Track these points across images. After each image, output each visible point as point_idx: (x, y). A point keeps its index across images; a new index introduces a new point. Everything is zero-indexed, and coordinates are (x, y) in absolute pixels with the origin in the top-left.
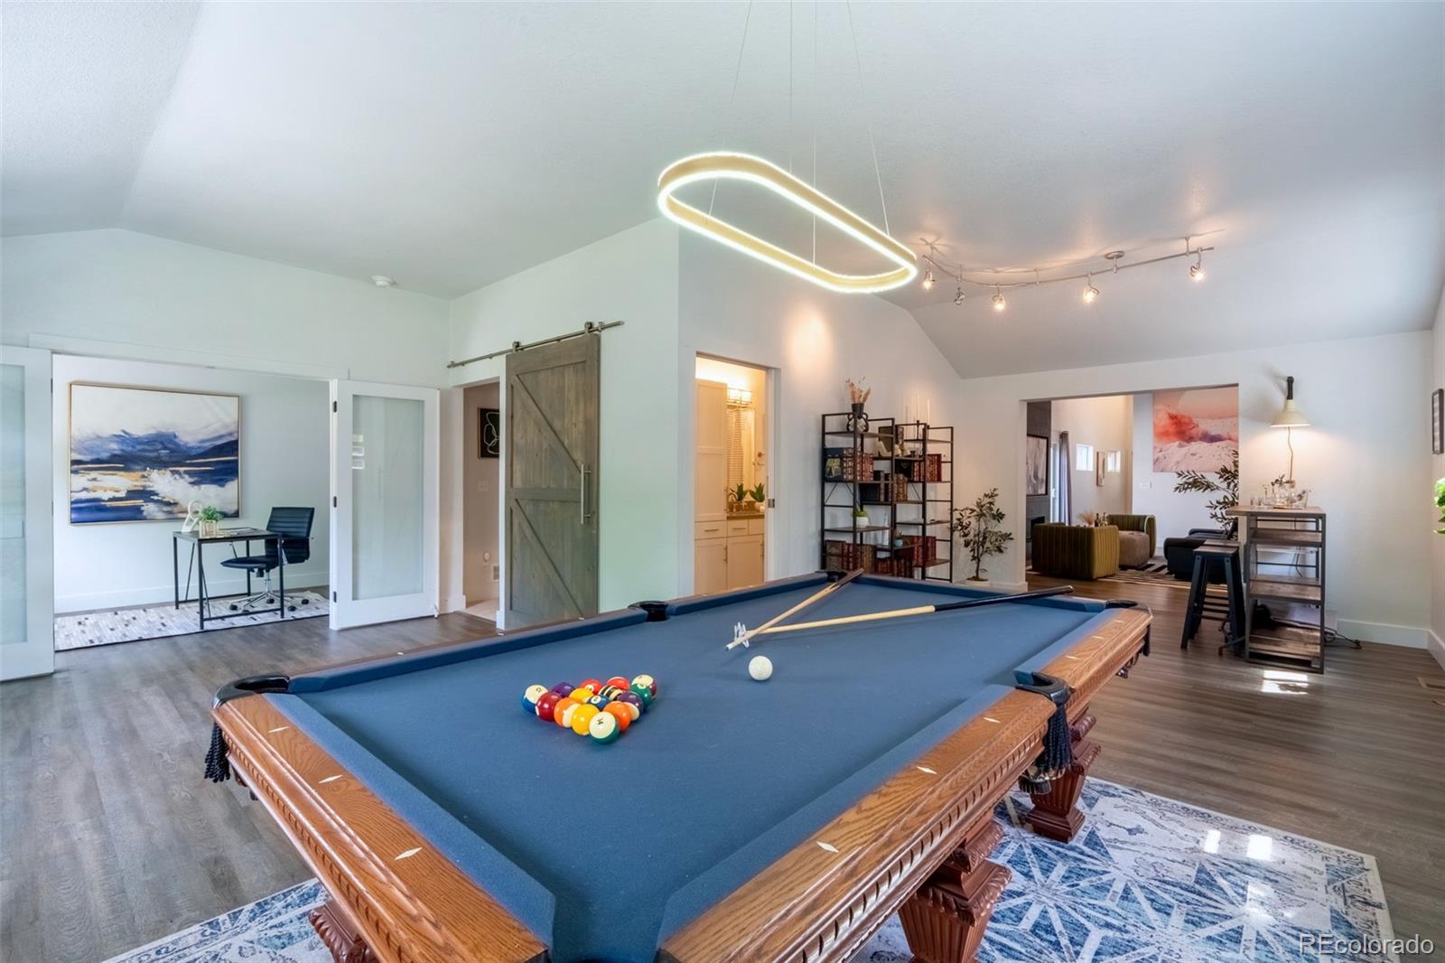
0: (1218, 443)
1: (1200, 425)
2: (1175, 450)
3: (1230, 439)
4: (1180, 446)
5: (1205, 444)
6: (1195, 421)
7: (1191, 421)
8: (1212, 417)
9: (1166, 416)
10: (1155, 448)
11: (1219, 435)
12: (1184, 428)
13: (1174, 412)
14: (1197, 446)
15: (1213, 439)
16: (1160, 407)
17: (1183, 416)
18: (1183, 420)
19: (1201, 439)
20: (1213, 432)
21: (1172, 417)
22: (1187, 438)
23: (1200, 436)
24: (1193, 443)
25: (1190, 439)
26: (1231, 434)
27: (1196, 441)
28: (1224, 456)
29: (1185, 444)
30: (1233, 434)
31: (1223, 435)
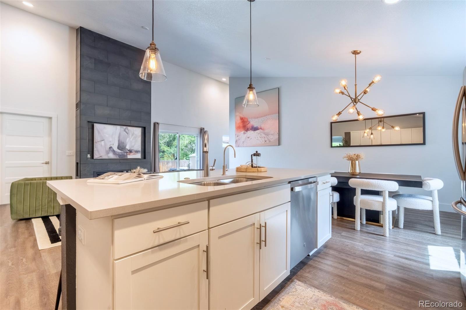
0: (257, 131)
1: (251, 123)
2: (243, 135)
3: (261, 129)
4: (244, 133)
5: (253, 132)
6: (249, 120)
7: (248, 120)
8: (255, 118)
9: (239, 118)
10: (236, 135)
11: (257, 127)
12: (245, 124)
13: (242, 116)
14: (250, 133)
15: (255, 129)
16: (238, 114)
17: (245, 118)
18: (245, 120)
19: (251, 129)
20: (255, 125)
21: (242, 119)
22: (246, 129)
23: (251, 127)
25: (247, 130)
26: (261, 126)
27: (249, 131)
28: (259, 138)
29: (246, 132)
30: (263, 126)
31: (259, 127)
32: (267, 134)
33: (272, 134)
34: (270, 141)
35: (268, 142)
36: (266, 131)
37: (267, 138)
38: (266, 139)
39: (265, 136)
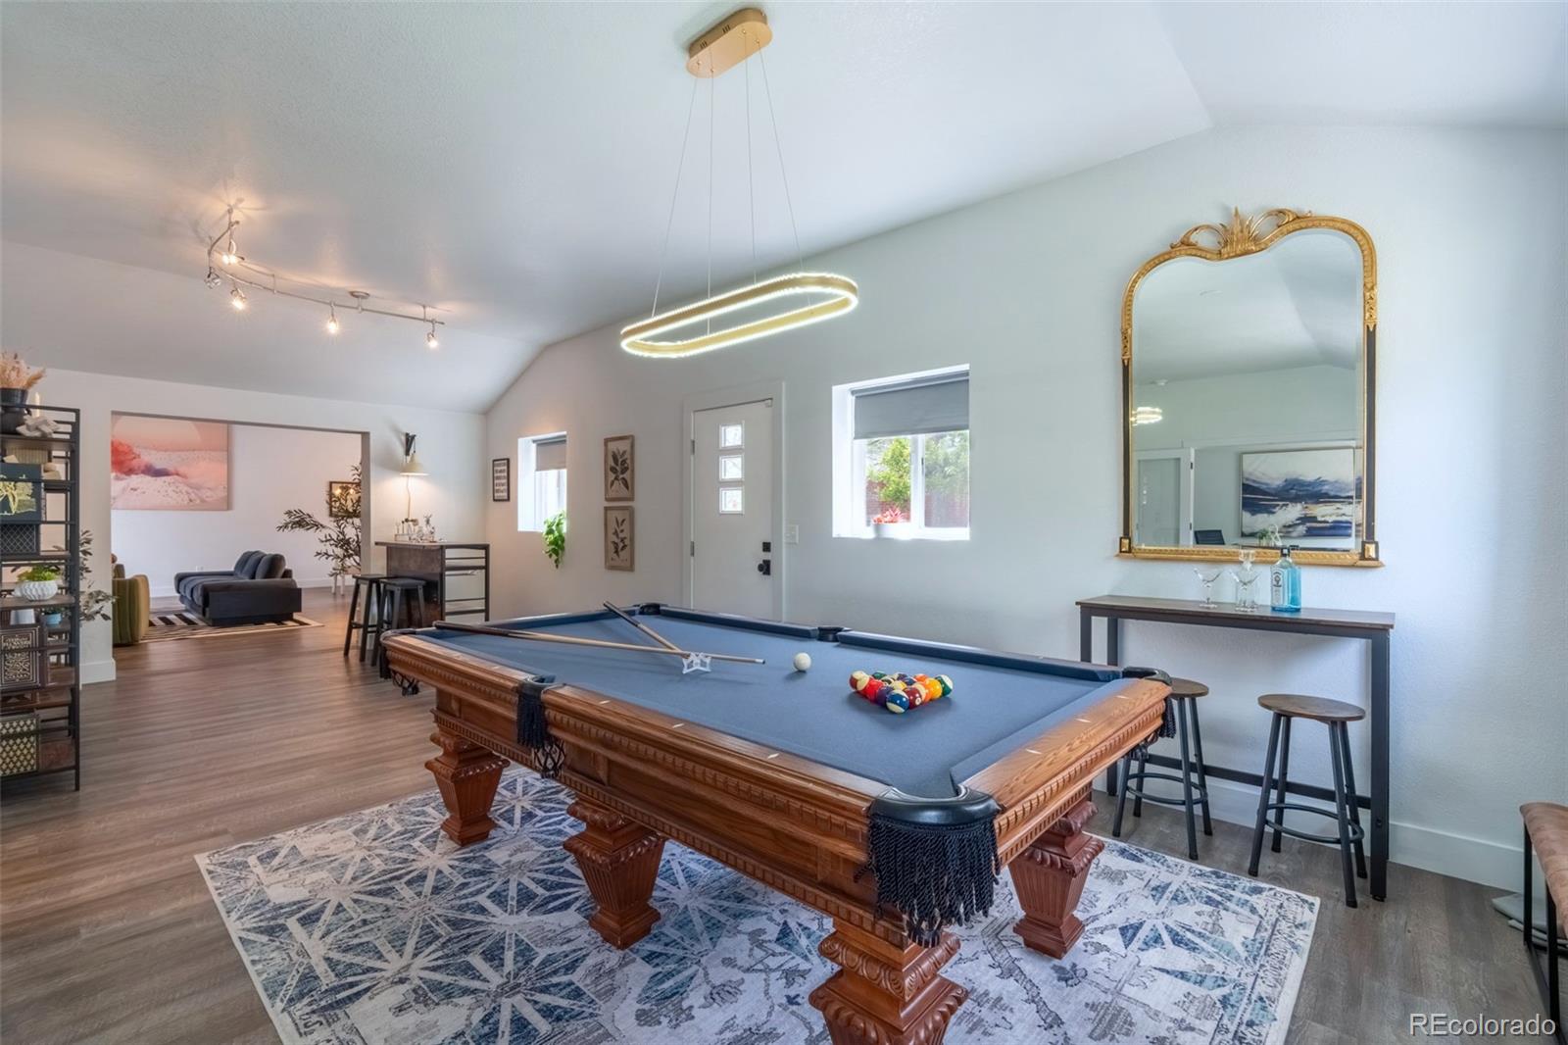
0: (163, 478)
1: (142, 457)
3: (178, 474)
4: (117, 478)
5: (148, 478)
6: (136, 450)
7: (131, 451)
8: (157, 448)
11: (165, 469)
12: (122, 458)
13: (114, 439)
14: (136, 480)
15: (158, 473)
17: (121, 444)
18: (121, 448)
19: (143, 472)
20: (159, 465)
21: (112, 446)
22: (127, 470)
23: (142, 468)
24: (133, 477)
25: (130, 472)
26: (178, 469)
27: (137, 474)
28: (171, 493)
29: (124, 476)
30: (182, 470)
31: (171, 469)
32: (197, 488)
33: (209, 489)
34: (203, 501)
35: (198, 501)
36: (193, 481)
37: (196, 494)
38: (193, 496)
39: (190, 491)
